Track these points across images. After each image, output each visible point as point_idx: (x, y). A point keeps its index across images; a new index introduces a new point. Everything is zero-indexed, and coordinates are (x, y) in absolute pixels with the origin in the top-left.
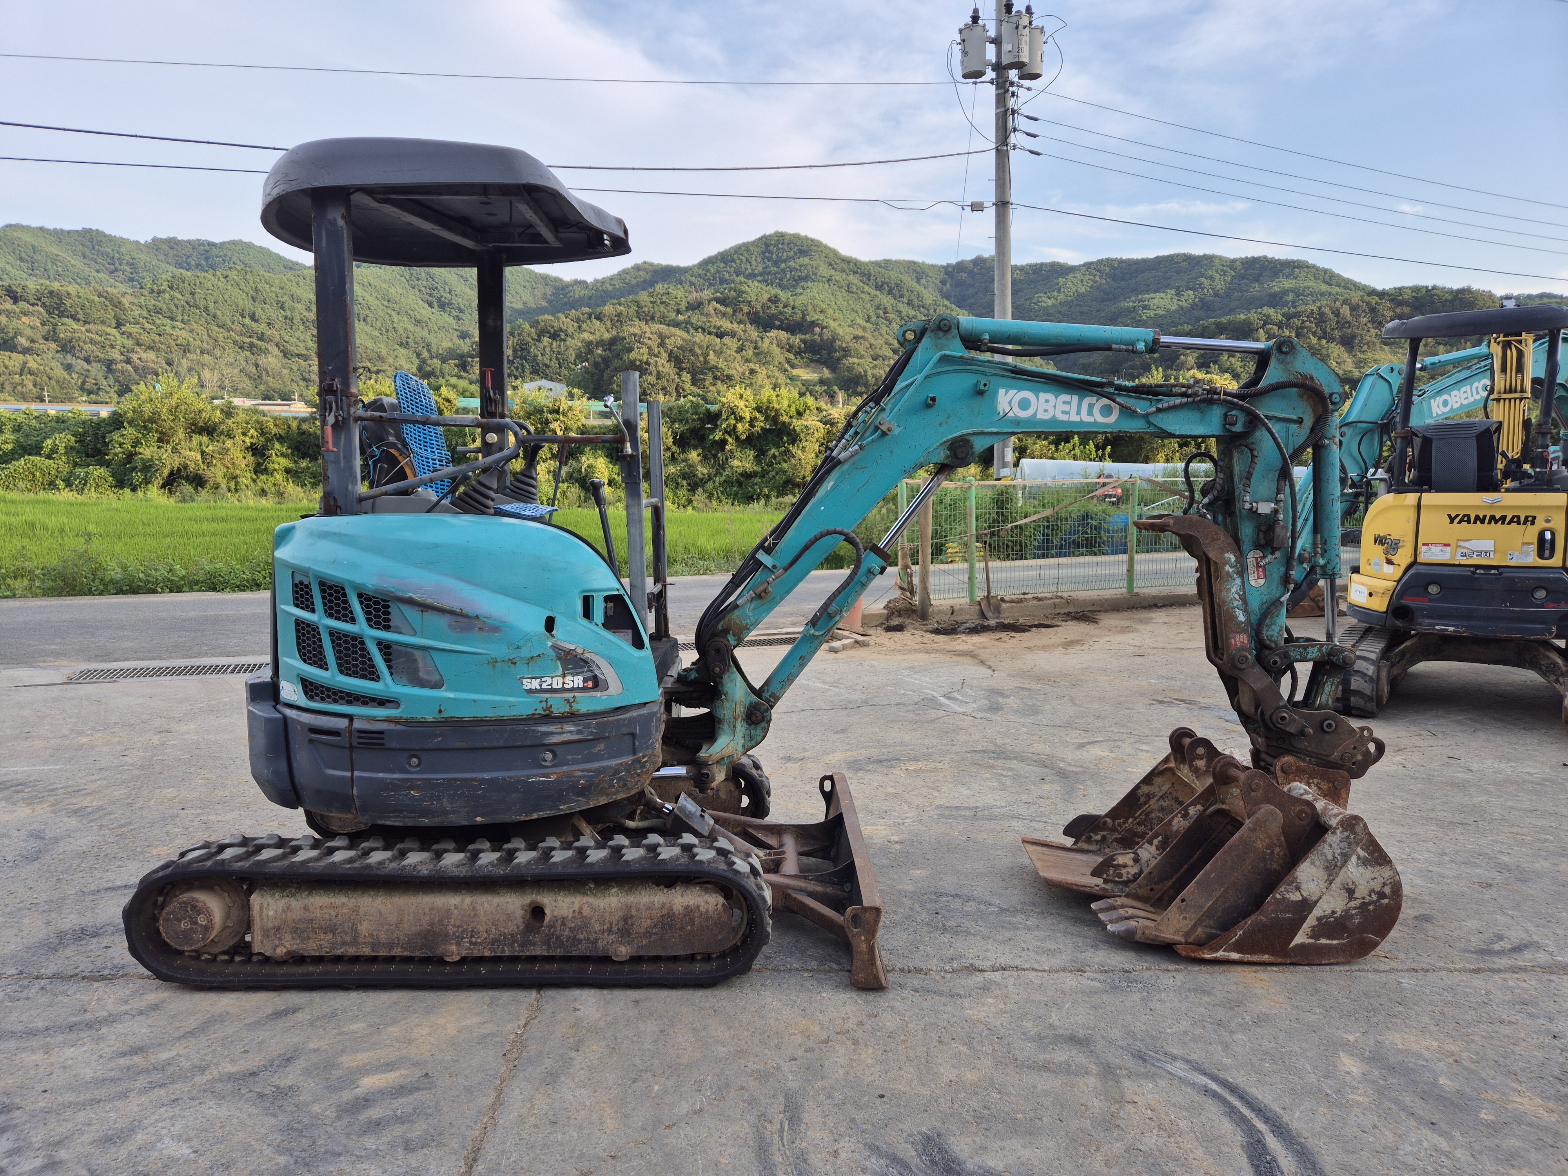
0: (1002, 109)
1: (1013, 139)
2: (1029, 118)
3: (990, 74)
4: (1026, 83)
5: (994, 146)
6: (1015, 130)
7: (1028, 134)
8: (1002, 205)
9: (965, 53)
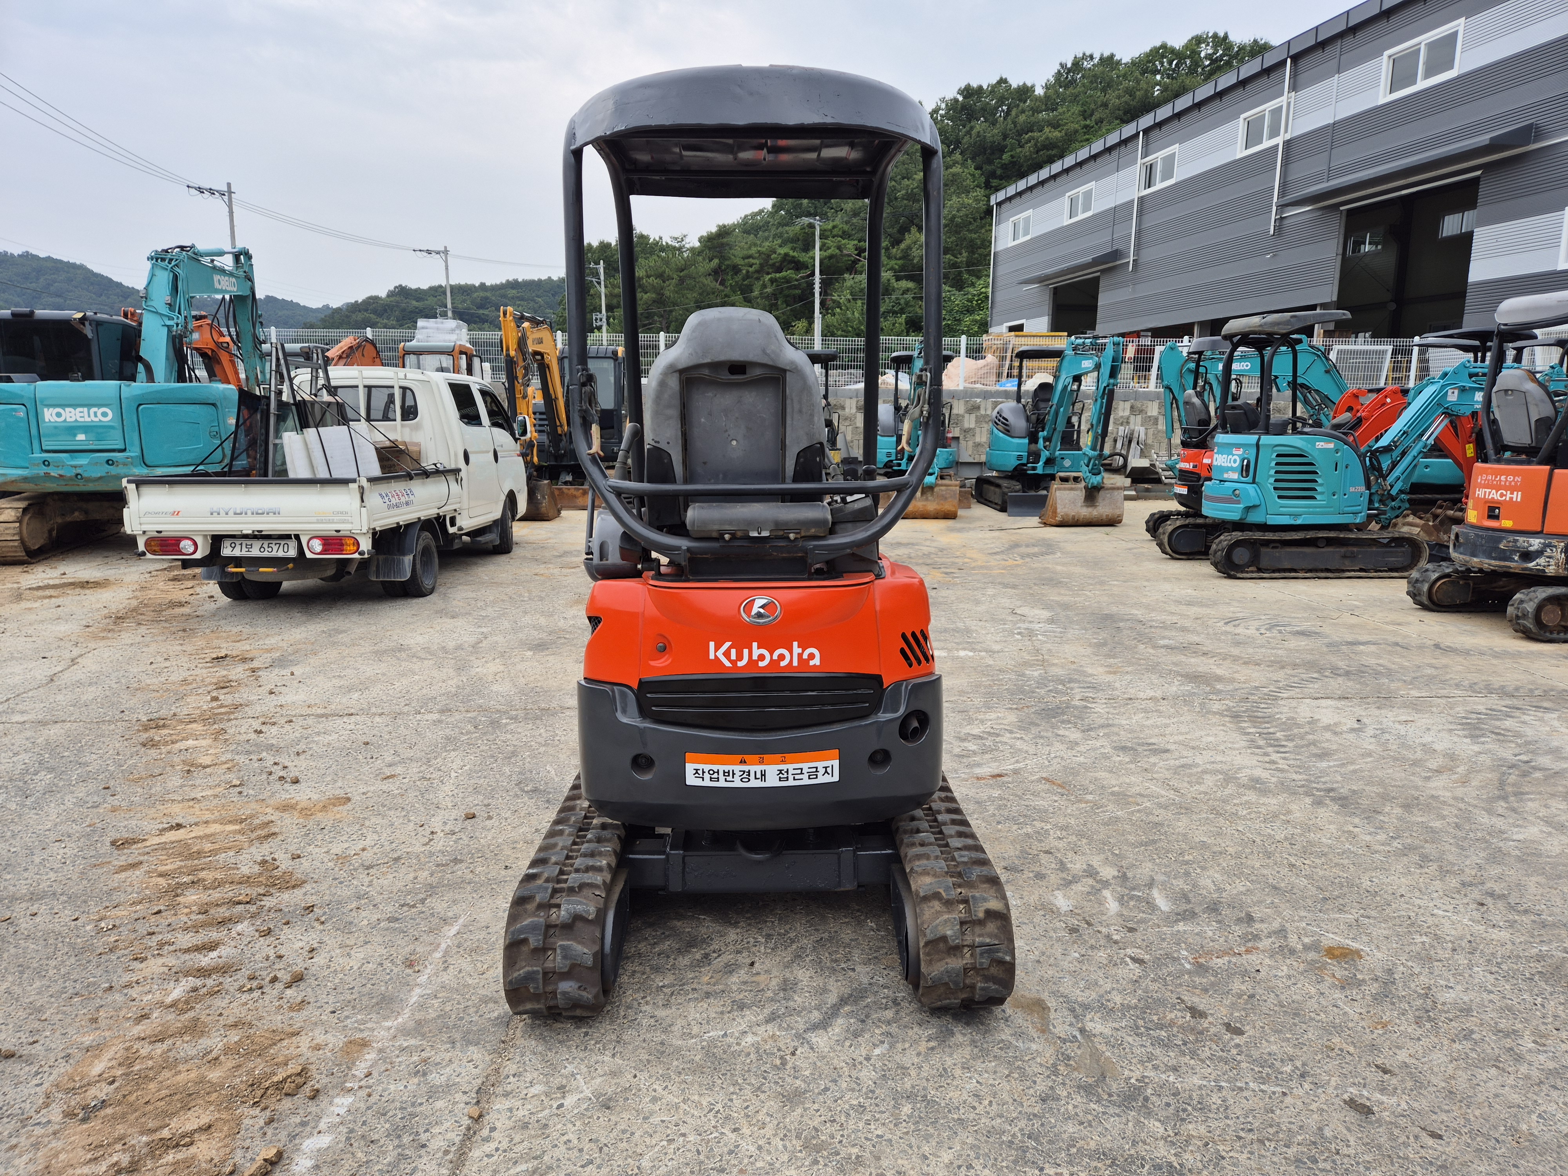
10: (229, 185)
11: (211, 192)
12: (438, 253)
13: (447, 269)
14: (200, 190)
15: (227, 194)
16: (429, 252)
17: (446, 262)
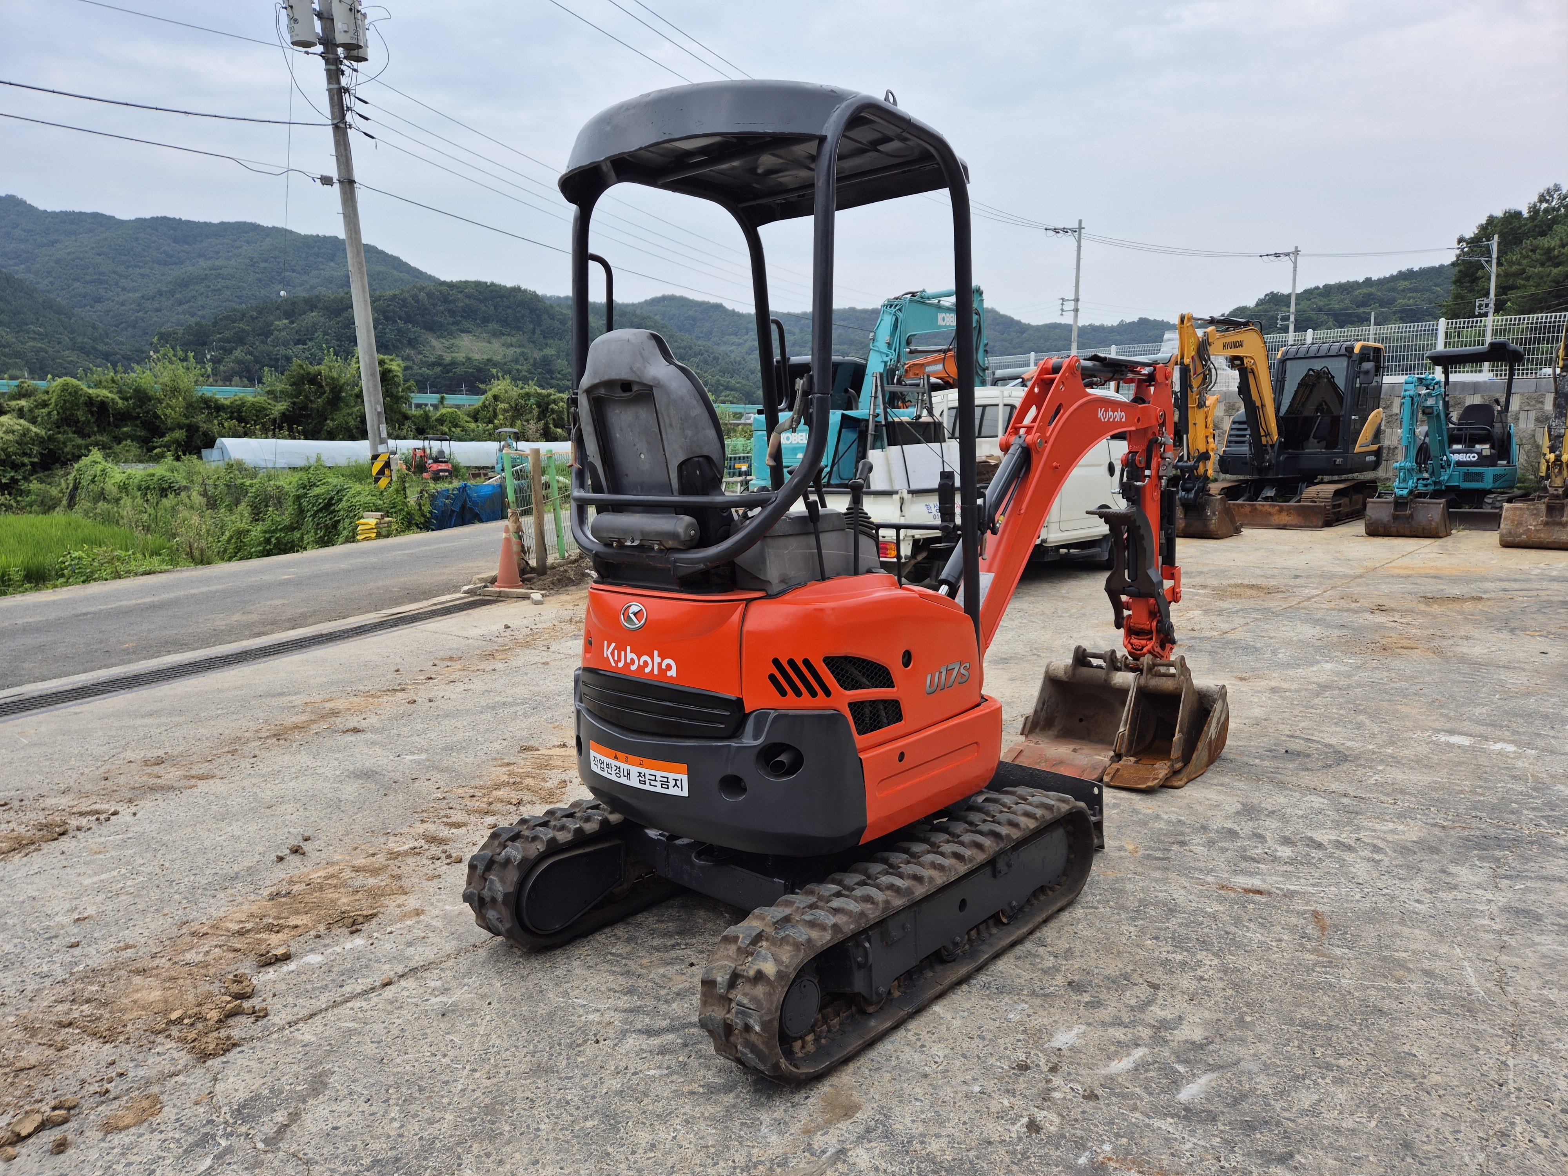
0: (336, 86)
1: (349, 117)
2: (359, 99)
3: (319, 48)
4: (355, 64)
5: (330, 122)
6: (349, 109)
7: (360, 115)
8: (348, 183)
9: (293, 20)
10: (1080, 222)
11: (1065, 230)
12: (1287, 255)
13: (1295, 270)
14: (1057, 231)
15: (1078, 230)
16: (1277, 255)
17: (1295, 263)
